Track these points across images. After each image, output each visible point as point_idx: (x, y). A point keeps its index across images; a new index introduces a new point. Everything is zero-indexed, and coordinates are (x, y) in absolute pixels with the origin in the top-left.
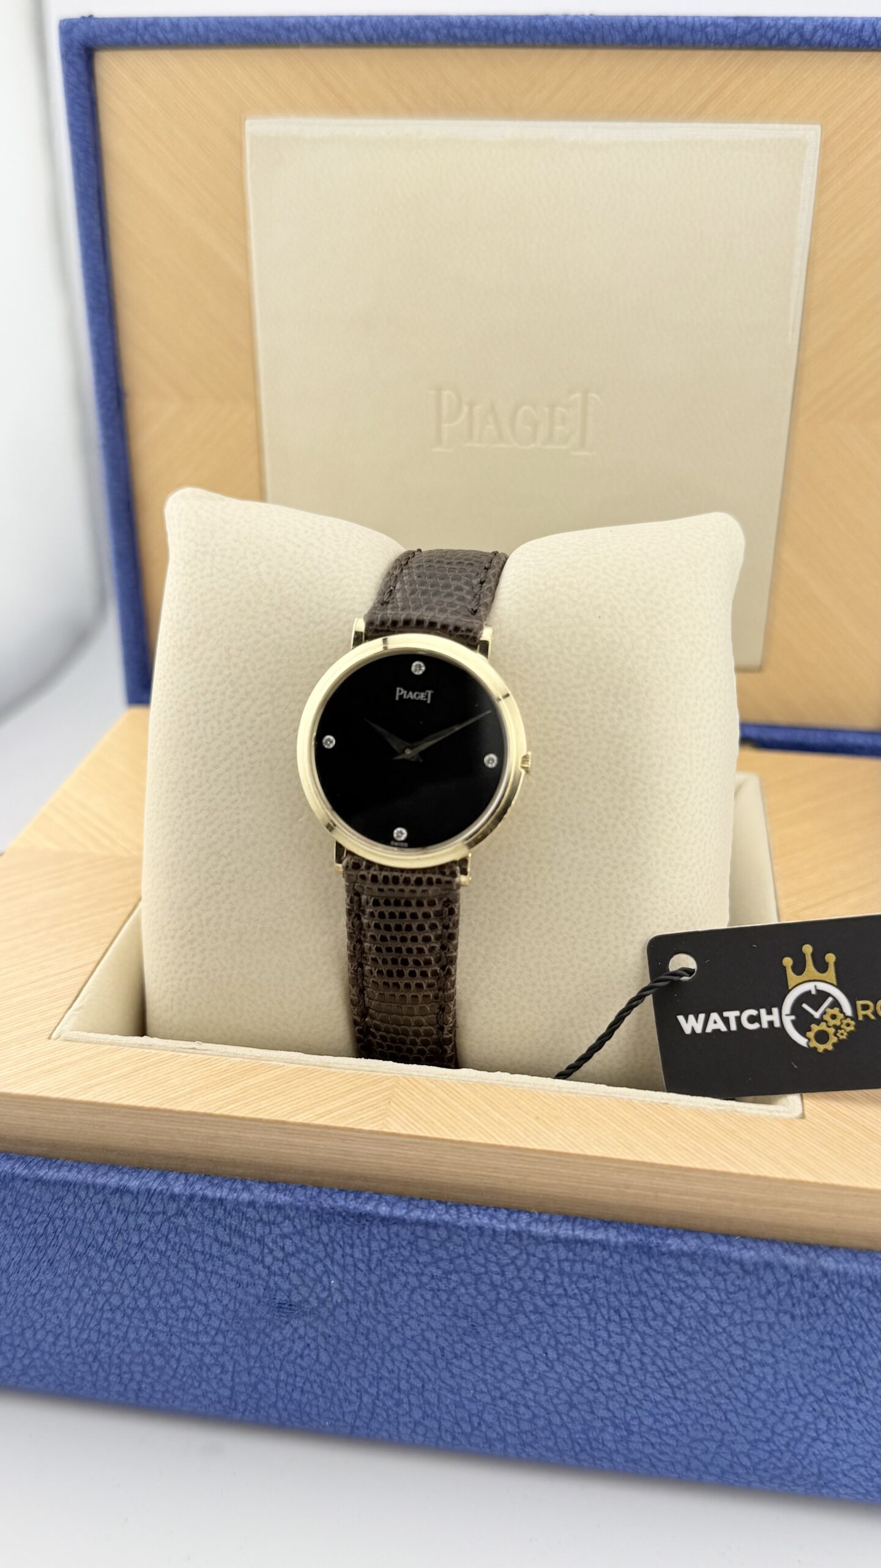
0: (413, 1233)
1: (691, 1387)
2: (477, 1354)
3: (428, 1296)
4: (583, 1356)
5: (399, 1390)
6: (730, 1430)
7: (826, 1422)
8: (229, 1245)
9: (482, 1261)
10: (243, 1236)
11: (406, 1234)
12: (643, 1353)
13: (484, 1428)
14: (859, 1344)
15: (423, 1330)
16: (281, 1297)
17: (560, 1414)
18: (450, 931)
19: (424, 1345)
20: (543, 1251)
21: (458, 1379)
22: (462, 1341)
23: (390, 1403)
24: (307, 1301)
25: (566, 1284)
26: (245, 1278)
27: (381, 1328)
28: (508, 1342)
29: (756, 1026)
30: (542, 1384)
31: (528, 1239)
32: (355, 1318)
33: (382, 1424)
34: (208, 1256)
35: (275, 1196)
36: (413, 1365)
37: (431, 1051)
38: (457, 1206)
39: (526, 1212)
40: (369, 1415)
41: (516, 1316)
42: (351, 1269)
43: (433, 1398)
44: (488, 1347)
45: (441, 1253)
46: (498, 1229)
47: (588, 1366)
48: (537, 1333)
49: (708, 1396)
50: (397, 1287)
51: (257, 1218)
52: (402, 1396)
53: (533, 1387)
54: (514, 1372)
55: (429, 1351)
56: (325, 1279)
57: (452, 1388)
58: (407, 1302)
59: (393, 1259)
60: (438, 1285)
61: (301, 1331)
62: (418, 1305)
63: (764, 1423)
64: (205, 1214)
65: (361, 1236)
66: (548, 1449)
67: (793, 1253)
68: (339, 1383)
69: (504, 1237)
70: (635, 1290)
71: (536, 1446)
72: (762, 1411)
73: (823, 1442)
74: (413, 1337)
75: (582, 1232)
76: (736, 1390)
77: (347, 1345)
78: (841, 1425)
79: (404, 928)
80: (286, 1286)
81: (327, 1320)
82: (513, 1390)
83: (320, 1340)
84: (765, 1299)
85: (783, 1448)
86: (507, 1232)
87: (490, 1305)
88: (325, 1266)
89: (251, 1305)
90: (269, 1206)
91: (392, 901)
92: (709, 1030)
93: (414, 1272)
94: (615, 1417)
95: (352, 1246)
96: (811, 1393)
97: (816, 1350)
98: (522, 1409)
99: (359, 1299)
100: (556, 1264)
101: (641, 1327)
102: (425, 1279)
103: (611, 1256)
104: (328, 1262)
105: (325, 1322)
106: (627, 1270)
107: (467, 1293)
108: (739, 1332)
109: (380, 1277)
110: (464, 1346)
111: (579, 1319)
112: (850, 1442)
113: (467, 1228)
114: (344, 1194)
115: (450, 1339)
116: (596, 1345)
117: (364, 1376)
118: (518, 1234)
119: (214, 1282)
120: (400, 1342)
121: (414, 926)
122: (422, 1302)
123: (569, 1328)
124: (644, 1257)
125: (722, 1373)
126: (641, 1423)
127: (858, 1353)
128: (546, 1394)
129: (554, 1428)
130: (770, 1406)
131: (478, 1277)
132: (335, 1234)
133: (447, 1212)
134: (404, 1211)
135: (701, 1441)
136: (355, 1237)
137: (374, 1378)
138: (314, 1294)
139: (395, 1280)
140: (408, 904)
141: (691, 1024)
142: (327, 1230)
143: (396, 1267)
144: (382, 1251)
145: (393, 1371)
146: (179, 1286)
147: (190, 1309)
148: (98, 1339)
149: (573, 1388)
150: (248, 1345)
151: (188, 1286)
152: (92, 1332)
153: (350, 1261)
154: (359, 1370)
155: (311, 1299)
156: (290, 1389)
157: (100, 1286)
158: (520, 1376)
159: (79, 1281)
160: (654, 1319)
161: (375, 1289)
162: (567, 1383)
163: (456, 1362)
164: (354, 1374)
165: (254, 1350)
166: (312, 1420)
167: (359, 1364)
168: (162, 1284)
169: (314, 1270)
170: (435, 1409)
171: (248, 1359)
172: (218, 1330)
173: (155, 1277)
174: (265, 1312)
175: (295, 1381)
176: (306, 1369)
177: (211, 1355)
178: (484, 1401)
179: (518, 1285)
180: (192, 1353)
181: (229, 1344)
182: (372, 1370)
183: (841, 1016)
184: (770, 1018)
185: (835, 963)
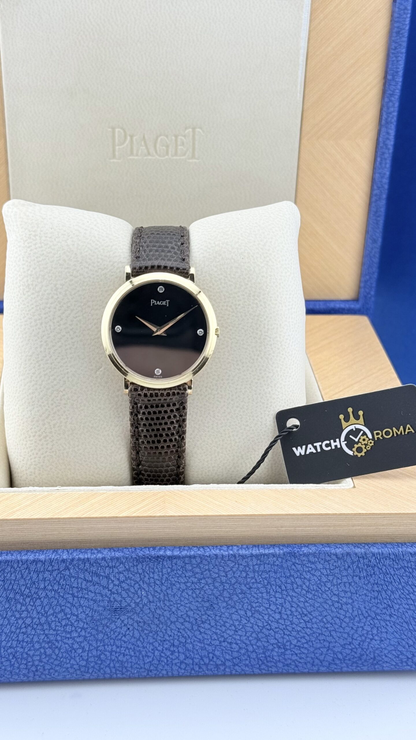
0: (183, 562)
1: (314, 620)
2: (213, 619)
3: (190, 593)
4: (264, 612)
5: (174, 645)
6: (333, 640)
7: (377, 630)
8: (91, 582)
9: (217, 571)
10: (98, 575)
11: (180, 563)
12: (292, 607)
13: (215, 659)
14: (390, 587)
15: (187, 611)
16: (116, 605)
17: (252, 645)
18: (183, 418)
19: (187, 619)
20: (246, 562)
21: (203, 635)
22: (206, 614)
23: (168, 653)
24: (129, 605)
25: (256, 577)
26: (99, 598)
27: (167, 614)
28: (228, 611)
29: (329, 448)
30: (244, 630)
31: (238, 557)
32: (153, 610)
33: (164, 667)
34: (80, 589)
35: (115, 554)
36: (181, 631)
37: (173, 479)
38: (203, 547)
39: (235, 546)
40: (157, 663)
41: (232, 597)
42: (152, 584)
43: (190, 646)
44: (219, 615)
45: (197, 570)
46: (224, 555)
47: (266, 617)
49: (322, 624)
50: (175, 591)
51: (106, 565)
52: (175, 649)
53: (240, 633)
54: (230, 626)
55: (189, 622)
56: (139, 592)
57: (200, 640)
58: (180, 597)
59: (173, 577)
60: (195, 586)
61: (126, 622)
62: (185, 598)
63: (348, 634)
64: (80, 567)
65: (158, 567)
67: (359, 547)
69: (227, 558)
70: (288, 574)
71: (240, 665)
72: (347, 628)
73: (376, 640)
74: (182, 615)
75: (263, 550)
76: (335, 619)
77: (149, 625)
78: (384, 630)
79: (160, 418)
80: (119, 599)
81: (139, 613)
82: (230, 636)
83: (135, 625)
84: (347, 571)
85: (357, 646)
86: (229, 555)
87: (220, 593)
88: (139, 585)
89: (101, 612)
90: (112, 559)
91: (154, 405)
92: (308, 453)
93: (184, 581)
94: (279, 642)
95: (153, 573)
96: (369, 616)
97: (371, 593)
98: (234, 646)
99: (156, 600)
100: (251, 567)
101: (291, 593)
102: (189, 584)
103: (277, 560)
104: (141, 583)
105: (138, 615)
106: (285, 565)
107: (209, 589)
108: (336, 589)
109: (167, 587)
110: (207, 616)
111: (262, 593)
112: (387, 638)
113: (210, 556)
114: (147, 548)
115: (200, 613)
116: (270, 605)
117: (156, 641)
118: (235, 556)
119: (82, 602)
120: (175, 620)
121: (166, 417)
122: (187, 596)
123: (257, 599)
124: (292, 558)
125: (328, 611)
126: (291, 643)
127: (390, 592)
128: (245, 636)
129: (249, 653)
130: (351, 625)
131: (215, 579)
132: (145, 568)
133: (199, 550)
134: (179, 552)
135: (319, 649)
136: (155, 568)
137: (161, 641)
138: (133, 601)
139: (174, 587)
140: (163, 406)
141: (299, 451)
142: (141, 567)
143: (174, 581)
144: (168, 573)
145: (171, 636)
146: (63, 608)
147: (68, 619)
148: (16, 645)
149: (259, 630)
150: (97, 634)
151: (68, 607)
152: (13, 641)
153: (152, 580)
154: (154, 639)
155: (131, 604)
156: (117, 655)
157: (21, 614)
158: (233, 628)
159: (9, 614)
160: (297, 588)
161: (164, 593)
162: (256, 627)
163: (202, 625)
164: (152, 641)
165: (100, 636)
166: (127, 671)
167: (154, 635)
168: (54, 608)
169: (134, 588)
170: (191, 653)
171: (96, 642)
172: (82, 628)
173: (51, 605)
174: (107, 615)
175: (120, 650)
176: (127, 642)
177: (77, 643)
178: (215, 644)
179: (233, 581)
180: (67, 644)
181: (87, 635)
182: (161, 637)
183: (367, 439)
184: (335, 444)
185: (363, 415)
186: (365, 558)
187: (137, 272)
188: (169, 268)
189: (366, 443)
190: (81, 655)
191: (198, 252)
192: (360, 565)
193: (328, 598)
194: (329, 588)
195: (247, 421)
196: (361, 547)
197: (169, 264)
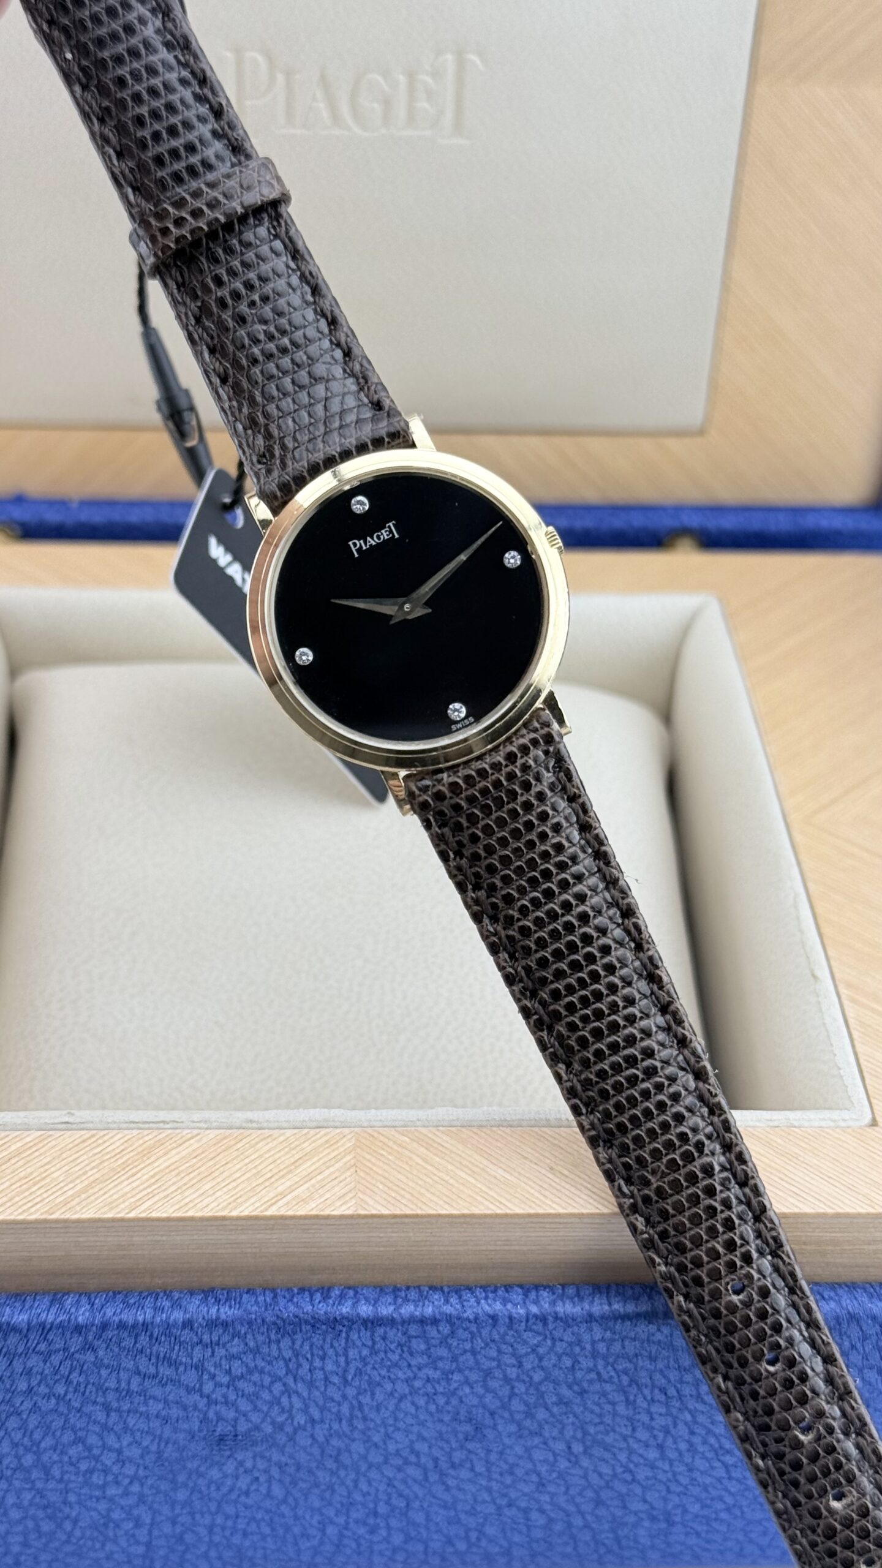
0: (404, 1334)
2: (481, 1459)
3: (421, 1402)
4: (617, 1444)
5: (376, 1514)
9: (494, 1354)
11: (395, 1335)
12: (692, 1433)
13: (484, 1543)
15: (412, 1442)
16: (223, 1428)
17: (583, 1514)
19: (413, 1458)
20: (573, 1333)
21: (454, 1492)
22: (462, 1447)
23: (362, 1531)
24: (257, 1428)
25: (600, 1367)
26: (175, 1412)
28: (522, 1441)
30: (562, 1482)
31: (553, 1322)
32: (321, 1439)
34: (124, 1393)
35: (217, 1309)
36: (396, 1483)
38: (457, 1291)
39: (544, 1288)
41: (533, 1411)
42: (320, 1384)
43: (420, 1518)
44: (496, 1450)
45: (442, 1352)
46: (515, 1315)
47: (623, 1457)
48: (560, 1426)
50: (380, 1396)
51: (195, 1339)
52: (378, 1521)
53: (551, 1488)
54: (527, 1474)
55: (418, 1465)
56: (285, 1400)
57: (446, 1503)
58: (393, 1413)
59: (377, 1366)
60: (434, 1387)
61: (249, 1464)
62: (406, 1414)
64: (123, 1344)
65: (336, 1344)
66: (564, 1556)
68: (296, 1518)
69: (523, 1323)
74: (397, 1451)
75: (620, 1304)
77: (310, 1471)
80: (232, 1414)
81: (284, 1446)
82: (525, 1494)
83: (275, 1472)
86: (526, 1317)
87: (501, 1401)
88: (284, 1385)
89: (182, 1443)
90: (213, 1324)
93: (403, 1377)
94: (653, 1508)
95: (323, 1358)
98: (535, 1515)
99: (328, 1416)
100: (588, 1346)
101: (692, 1404)
102: (417, 1384)
103: (658, 1329)
104: (290, 1381)
105: (282, 1449)
106: (678, 1342)
107: (473, 1393)
109: (358, 1388)
110: (465, 1452)
111: (614, 1404)
113: (475, 1318)
114: (306, 1294)
115: (446, 1447)
116: (634, 1430)
117: (330, 1504)
118: (541, 1318)
119: (131, 1421)
120: (381, 1459)
122: (412, 1410)
123: (600, 1416)
126: (686, 1511)
128: (566, 1493)
129: (574, 1531)
131: (488, 1374)
132: (301, 1347)
133: (446, 1300)
134: (392, 1308)
136: (327, 1346)
137: (342, 1505)
138: (269, 1420)
139: (378, 1390)
142: (290, 1343)
143: (380, 1375)
144: (363, 1359)
145: (369, 1493)
146: (82, 1434)
147: (97, 1459)
149: (602, 1483)
150: (175, 1490)
151: (95, 1432)
153: (319, 1375)
154: (322, 1499)
155: (264, 1425)
156: (227, 1533)
158: (534, 1478)
161: (351, 1403)
162: (594, 1479)
163: (452, 1472)
164: (317, 1504)
165: (181, 1495)
167: (324, 1491)
168: (58, 1434)
169: (271, 1391)
170: (422, 1530)
171: (172, 1507)
172: (134, 1478)
173: (48, 1427)
174: (199, 1448)
175: (235, 1522)
176: (252, 1506)
177: (122, 1508)
178: (487, 1511)
179: (537, 1376)
180: (95, 1510)
181: (146, 1491)
182: (341, 1495)
190: (131, 1533)
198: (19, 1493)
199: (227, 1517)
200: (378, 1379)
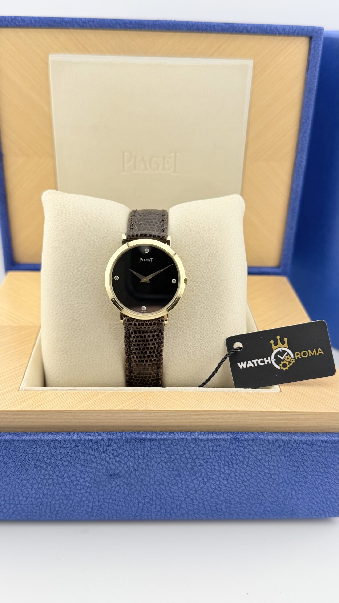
0: (159, 443)
1: (251, 485)
2: (180, 483)
3: (164, 465)
4: (216, 479)
5: (152, 500)
6: (264, 499)
7: (295, 492)
8: (94, 455)
9: (183, 450)
10: (99, 451)
11: (157, 444)
12: (236, 475)
13: (181, 510)
14: (306, 464)
15: (161, 477)
16: (112, 472)
17: (207, 501)
18: (161, 341)
19: (162, 482)
20: (203, 444)
21: (173, 493)
22: (175, 479)
23: (149, 505)
25: (211, 454)
26: (99, 466)
28: (191, 478)
29: (263, 364)
30: (201, 491)
31: (198, 440)
32: (138, 476)
33: (145, 514)
34: (86, 460)
35: (110, 436)
36: (157, 490)
37: (154, 383)
38: (173, 433)
39: (196, 432)
40: (141, 511)
41: (193, 468)
42: (137, 458)
43: (164, 501)
44: (184, 480)
45: (169, 449)
46: (188, 438)
47: (217, 483)
48: (201, 473)
49: (257, 488)
50: (153, 463)
51: (104, 444)
52: (153, 502)
53: (199, 492)
54: (192, 488)
55: (163, 484)
56: (128, 463)
57: (171, 497)
58: (156, 468)
59: (152, 453)
60: (167, 460)
61: (118, 483)
62: (160, 468)
63: (275, 494)
64: (85, 445)
65: (141, 446)
67: (284, 435)
68: (131, 501)
69: (190, 441)
70: (234, 453)
72: (275, 491)
73: (294, 499)
74: (158, 480)
75: (216, 436)
76: (266, 484)
77: (135, 486)
78: (300, 492)
79: (145, 340)
80: (114, 467)
81: (128, 478)
82: (192, 494)
83: (125, 486)
84: (276, 452)
85: (281, 503)
86: (191, 439)
87: (185, 465)
88: (128, 459)
89: (101, 476)
90: (108, 440)
91: (141, 332)
92: (248, 367)
93: (159, 457)
94: (226, 499)
95: (138, 451)
96: (290, 483)
97: (292, 467)
98: (195, 501)
99: (139, 469)
100: (207, 448)
101: (236, 466)
102: (163, 459)
103: (226, 443)
104: (129, 457)
105: (127, 479)
106: (231, 447)
107: (177, 462)
108: (267, 464)
109: (147, 460)
110: (176, 481)
111: (215, 466)
112: (302, 498)
113: (178, 439)
114: (134, 433)
115: (171, 479)
116: (220, 474)
117: (140, 496)
118: (195, 440)
119: (87, 469)
120: (153, 483)
122: (162, 467)
123: (211, 470)
124: (237, 442)
125: (262, 479)
126: (235, 500)
127: (306, 467)
128: (203, 494)
131: (181, 456)
132: (132, 447)
133: (170, 435)
134: (156, 436)
135: (254, 504)
136: (139, 447)
137: (143, 497)
138: (123, 469)
139: (152, 460)
140: (147, 332)
141: (242, 365)
142: (129, 446)
143: (153, 456)
144: (148, 451)
146: (75, 473)
147: (78, 481)
148: (43, 496)
149: (212, 491)
150: (99, 491)
151: (78, 473)
152: (41, 494)
153: (137, 455)
154: (138, 495)
155: (122, 471)
156: (113, 505)
157: (45, 476)
158: (194, 489)
159: (37, 476)
160: (240, 463)
161: (145, 465)
162: (210, 489)
163: (172, 487)
165: (101, 493)
166: (120, 516)
167: (139, 492)
168: (68, 473)
169: (124, 461)
170: (165, 505)
171: (98, 496)
172: (88, 487)
173: (66, 471)
174: (105, 478)
175: (115, 502)
176: (119, 497)
177: (85, 497)
178: (182, 500)
179: (195, 457)
180: (78, 497)
181: (92, 492)
182: (143, 494)
183: (290, 358)
184: (267, 361)
185: (288, 341)
186: (289, 443)
187: (131, 238)
188: (153, 236)
189: (289, 360)
190: (87, 504)
191: (174, 226)
192: (285, 448)
193: (261, 470)
194: (262, 464)
195: (206, 344)
196: (286, 435)
197: (153, 233)
198: (58, 491)
199: (113, 500)
200: (152, 457)
